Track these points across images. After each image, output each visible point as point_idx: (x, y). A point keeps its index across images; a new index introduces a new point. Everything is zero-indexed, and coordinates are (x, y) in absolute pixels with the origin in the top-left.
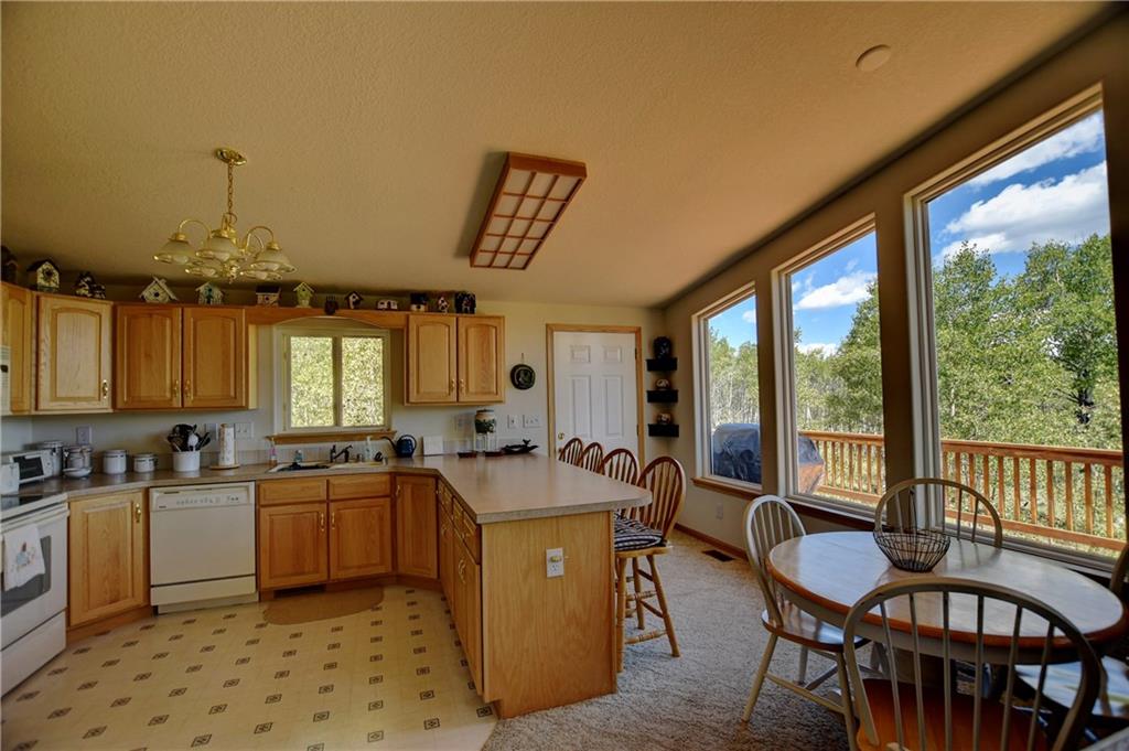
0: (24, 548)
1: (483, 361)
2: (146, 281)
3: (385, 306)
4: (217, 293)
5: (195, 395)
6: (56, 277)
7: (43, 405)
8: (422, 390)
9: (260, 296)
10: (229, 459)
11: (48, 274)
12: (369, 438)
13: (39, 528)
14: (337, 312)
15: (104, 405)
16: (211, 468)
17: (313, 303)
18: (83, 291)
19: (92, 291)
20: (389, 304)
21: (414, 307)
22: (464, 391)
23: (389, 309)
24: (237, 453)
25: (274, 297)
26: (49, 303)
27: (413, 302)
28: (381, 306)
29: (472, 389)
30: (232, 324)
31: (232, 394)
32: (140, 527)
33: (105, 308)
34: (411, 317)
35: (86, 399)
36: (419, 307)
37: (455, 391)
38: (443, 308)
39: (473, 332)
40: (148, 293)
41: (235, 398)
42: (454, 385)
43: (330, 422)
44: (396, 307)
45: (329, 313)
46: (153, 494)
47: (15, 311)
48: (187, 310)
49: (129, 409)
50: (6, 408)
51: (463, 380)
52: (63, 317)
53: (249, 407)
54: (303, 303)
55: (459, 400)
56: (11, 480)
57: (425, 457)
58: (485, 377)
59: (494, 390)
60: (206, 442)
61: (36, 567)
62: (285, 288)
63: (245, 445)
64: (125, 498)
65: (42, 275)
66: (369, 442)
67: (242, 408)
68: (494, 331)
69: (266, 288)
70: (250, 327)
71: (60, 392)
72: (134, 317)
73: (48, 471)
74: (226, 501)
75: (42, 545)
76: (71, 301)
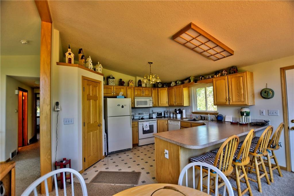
0: (146, 125)
1: (238, 89)
2: (171, 83)
3: (208, 77)
4: (180, 83)
5: (177, 103)
6: (161, 85)
7: (160, 105)
8: (218, 101)
9: (185, 81)
10: (184, 116)
11: (160, 85)
12: (209, 114)
14: (198, 82)
15: (167, 105)
16: (182, 118)
17: (193, 81)
18: (164, 86)
19: (166, 86)
20: (209, 77)
21: (215, 76)
22: (231, 101)
23: (209, 78)
24: (186, 115)
25: (187, 81)
26: (159, 89)
27: (215, 75)
28: (207, 78)
29: (234, 100)
32: (167, 126)
33: (167, 89)
34: (214, 79)
35: (165, 104)
36: (216, 76)
37: (228, 101)
38: (224, 74)
39: (233, 80)
40: (171, 85)
42: (228, 99)
43: (205, 110)
44: (211, 77)
45: (196, 82)
46: (169, 121)
47: (154, 92)
48: (175, 87)
49: (170, 106)
50: (151, 106)
51: (231, 97)
52: (161, 91)
53: (184, 105)
54: (192, 81)
55: (230, 104)
56: (154, 116)
57: (226, 122)
58: (239, 95)
59: (243, 100)
60: (181, 112)
61: (148, 129)
62: (188, 79)
63: (188, 114)
64: (165, 121)
65: (159, 85)
66: (209, 115)
67: (183, 106)
68: (242, 78)
69: (186, 79)
70: (183, 88)
71: (161, 103)
72: (170, 89)
73: (163, 115)
74: (176, 124)
75: (149, 126)
76: (162, 89)
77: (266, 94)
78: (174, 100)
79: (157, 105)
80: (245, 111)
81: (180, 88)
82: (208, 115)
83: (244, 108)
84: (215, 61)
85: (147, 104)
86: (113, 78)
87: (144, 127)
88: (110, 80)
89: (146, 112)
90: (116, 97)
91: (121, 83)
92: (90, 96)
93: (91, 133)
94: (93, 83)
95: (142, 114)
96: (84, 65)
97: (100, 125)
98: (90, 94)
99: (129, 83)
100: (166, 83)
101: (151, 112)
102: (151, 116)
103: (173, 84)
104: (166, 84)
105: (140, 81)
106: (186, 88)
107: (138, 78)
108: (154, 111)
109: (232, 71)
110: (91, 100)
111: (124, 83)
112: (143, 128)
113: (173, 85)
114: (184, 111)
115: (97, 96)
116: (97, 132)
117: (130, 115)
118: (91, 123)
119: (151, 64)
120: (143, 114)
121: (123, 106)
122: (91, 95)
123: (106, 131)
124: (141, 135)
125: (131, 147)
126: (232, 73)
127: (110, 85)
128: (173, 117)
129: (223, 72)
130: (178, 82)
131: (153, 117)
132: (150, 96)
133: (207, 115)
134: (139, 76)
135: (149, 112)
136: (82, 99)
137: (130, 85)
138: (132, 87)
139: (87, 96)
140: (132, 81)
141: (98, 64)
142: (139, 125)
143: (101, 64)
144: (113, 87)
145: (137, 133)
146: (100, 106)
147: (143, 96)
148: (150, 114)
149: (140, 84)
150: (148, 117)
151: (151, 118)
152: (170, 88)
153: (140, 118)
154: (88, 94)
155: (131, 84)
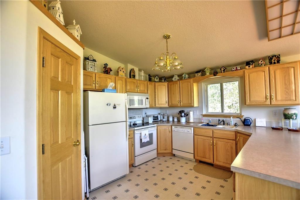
0: (145, 135)
1: (285, 84)
2: (172, 77)
3: (235, 69)
4: (187, 76)
5: (182, 103)
6: (158, 79)
7: (157, 106)
8: (252, 100)
9: (196, 74)
10: (192, 120)
11: (157, 78)
12: (231, 117)
13: (149, 131)
14: (217, 75)
15: (167, 105)
16: (188, 122)
17: (210, 74)
18: (163, 81)
19: (165, 81)
20: (236, 68)
21: (247, 67)
22: (274, 99)
23: (237, 70)
24: (194, 119)
25: (200, 74)
26: (157, 84)
28: (233, 69)
29: (279, 98)
30: (189, 83)
31: (190, 102)
32: (170, 134)
33: (166, 84)
34: (245, 71)
35: (164, 104)
36: (249, 67)
37: (269, 100)
38: (261, 64)
39: (278, 73)
40: (173, 79)
41: (191, 103)
42: (269, 97)
43: (221, 112)
44: (239, 69)
45: (215, 75)
46: (173, 127)
47: (151, 86)
48: (180, 81)
49: (171, 107)
50: (148, 106)
51: (273, 95)
52: (159, 87)
53: (195, 106)
54: (208, 74)
55: (272, 104)
56: (151, 120)
57: (256, 127)
58: (287, 92)
59: (294, 98)
60: (187, 115)
61: (148, 139)
62: (202, 72)
63: (196, 117)
64: (167, 127)
65: (156, 79)
66: (232, 119)
67: (193, 107)
68: (292, 69)
69: (198, 72)
70: (194, 84)
71: (159, 103)
72: (171, 85)
73: (159, 119)
74: (186, 132)
75: (149, 134)
76: (160, 83)
78: (178, 99)
79: (154, 106)
80: (293, 112)
82: (230, 118)
83: (289, 109)
84: (269, 41)
85: (143, 104)
86: (94, 60)
87: (143, 138)
88: (89, 64)
89: (139, 115)
90: (103, 91)
91: (107, 70)
92: (59, 81)
93: (60, 164)
95: (134, 118)
96: (45, 5)
97: (77, 143)
98: (58, 78)
99: (119, 71)
100: (164, 77)
101: (144, 115)
102: (145, 121)
103: (176, 78)
105: (132, 71)
106: (196, 83)
107: (130, 67)
108: (148, 114)
109: (274, 60)
110: (60, 92)
111: (111, 70)
112: (141, 140)
113: (176, 80)
114: (191, 113)
115: (72, 84)
116: (72, 158)
117: (125, 120)
118: (60, 142)
119: (168, 40)
120: (135, 118)
121: (115, 105)
122: (60, 80)
123: (87, 154)
124: (138, 150)
125: (127, 171)
126: (275, 63)
127: (89, 70)
129: (260, 62)
130: (183, 75)
131: (150, 122)
132: (146, 92)
133: (228, 119)
134: (132, 63)
135: (142, 116)
136: (39, 85)
137: (119, 74)
138: (123, 78)
139: (52, 80)
140: (122, 69)
142: (136, 135)
143: (79, 26)
144: (94, 75)
145: (133, 148)
146: (77, 105)
147: (137, 92)
148: (143, 118)
149: (132, 75)
150: (141, 122)
151: (145, 124)
152: (172, 83)
153: (132, 124)
154: (52, 75)
155: (121, 73)
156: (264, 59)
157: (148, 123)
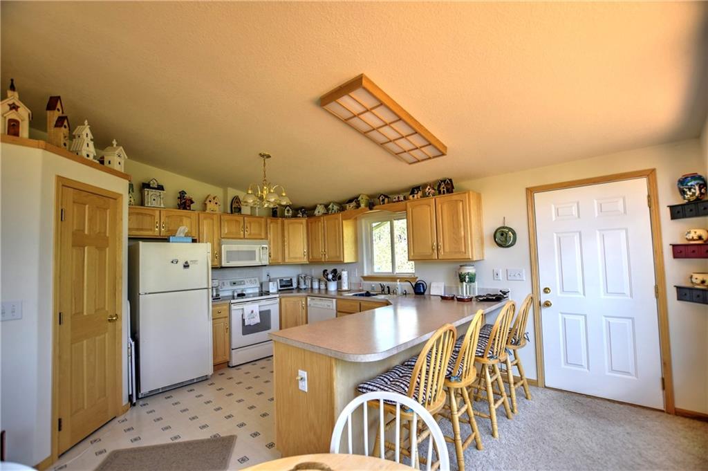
0: (252, 312)
1: (454, 227)
2: (314, 208)
3: (397, 199)
4: (336, 208)
5: (328, 256)
6: (291, 212)
7: (287, 261)
8: (416, 251)
9: (348, 205)
10: (345, 287)
11: (288, 211)
12: (398, 280)
13: (259, 306)
14: (375, 207)
15: (305, 260)
16: (339, 290)
17: (366, 206)
18: (299, 215)
19: (303, 215)
20: (399, 198)
21: (411, 197)
22: (442, 251)
23: (399, 201)
24: (350, 284)
25: (353, 204)
26: (286, 221)
27: (410, 194)
28: (394, 200)
29: (447, 249)
31: (338, 255)
32: (304, 311)
33: (304, 221)
34: (408, 204)
35: (300, 258)
36: (413, 196)
37: (436, 251)
38: (429, 193)
39: (445, 207)
40: (316, 212)
41: (339, 257)
42: (435, 247)
43: (391, 271)
44: (402, 199)
45: (371, 209)
46: (309, 299)
47: (274, 227)
48: (325, 217)
49: (313, 262)
50: (266, 262)
51: (441, 244)
52: (291, 226)
53: (346, 261)
54: (363, 205)
55: (440, 258)
56: (273, 288)
57: (432, 297)
58: (456, 240)
59: (463, 250)
60: (337, 277)
61: (257, 320)
62: (355, 200)
63: (354, 280)
64: (299, 299)
65: (286, 212)
66: (398, 283)
67: (342, 263)
68: (461, 204)
69: (350, 201)
70: (344, 222)
71: (291, 255)
72: (311, 223)
73: (295, 285)
74: (326, 306)
75: (260, 312)
76: (293, 220)
77: (503, 238)
78: (321, 249)
79: (280, 260)
80: (467, 271)
81: (337, 221)
82: (396, 281)
83: (466, 265)
84: (410, 164)
85: (255, 259)
86: (161, 188)
87: (246, 317)
88: (150, 194)
89: (253, 279)
90: (166, 240)
91: (184, 202)
92: (85, 235)
93: (85, 341)
94: (95, 197)
95: (241, 283)
96: (65, 144)
97: (114, 319)
98: (84, 230)
99: (207, 202)
100: (303, 208)
101: (265, 279)
102: (264, 290)
103: (320, 210)
104: (304, 211)
105: (236, 200)
106: (349, 221)
107: (232, 193)
108: (272, 276)
109: (443, 188)
110: (86, 248)
111: (192, 202)
112: (243, 320)
113: (320, 214)
114: (345, 274)
115: (107, 235)
116: (105, 338)
117: (206, 286)
118: (85, 314)
119: (267, 159)
120: (244, 284)
121: (186, 263)
122: (86, 232)
123: (135, 335)
124: (238, 337)
125: (209, 371)
126: (444, 193)
127: (149, 205)
128: (319, 288)
129: (427, 189)
130: (330, 206)
131: (271, 291)
132: (263, 237)
133: (394, 283)
134: (235, 186)
135: (259, 280)
137: (208, 208)
138: (216, 214)
139: (74, 234)
140: (214, 198)
141: (112, 145)
142: (233, 313)
143: (121, 148)
144: (157, 213)
145: (227, 334)
146: (115, 263)
147: (244, 238)
148: (261, 285)
149: (236, 207)
150: (257, 291)
151: (263, 293)
152: (312, 219)
153: (236, 294)
154: (75, 228)
155: (210, 206)
156: (432, 185)
157: (269, 292)
